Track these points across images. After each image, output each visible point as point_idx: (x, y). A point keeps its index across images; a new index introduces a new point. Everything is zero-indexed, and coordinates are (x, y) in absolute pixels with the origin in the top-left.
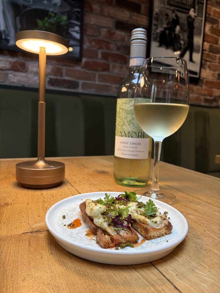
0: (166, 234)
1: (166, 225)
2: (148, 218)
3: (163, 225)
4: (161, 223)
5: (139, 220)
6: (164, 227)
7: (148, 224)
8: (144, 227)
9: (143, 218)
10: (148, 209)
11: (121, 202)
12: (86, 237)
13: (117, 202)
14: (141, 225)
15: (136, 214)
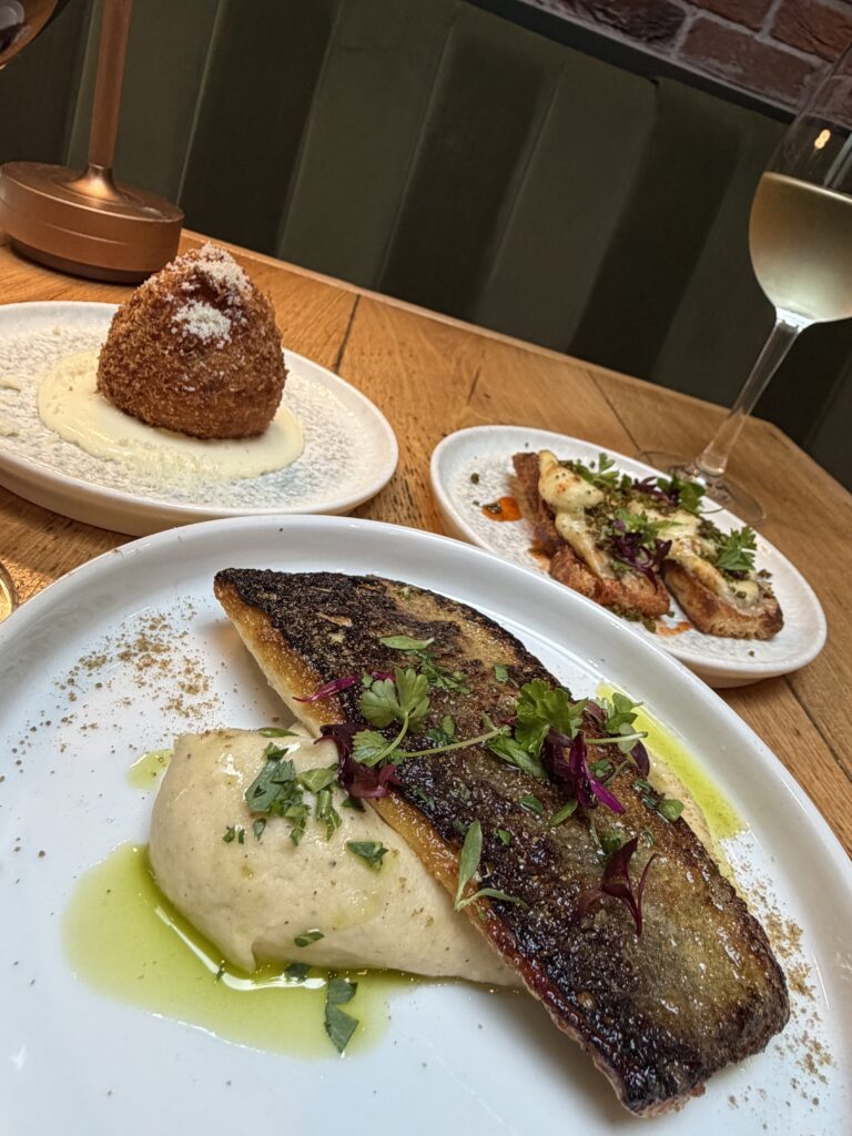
0: (757, 636)
1: (767, 614)
2: (724, 576)
3: (760, 611)
4: (757, 603)
5: (696, 571)
6: (761, 617)
7: (719, 592)
8: (705, 597)
9: (707, 569)
10: (732, 552)
11: (649, 499)
12: (529, 555)
13: (638, 494)
14: (695, 586)
15: (688, 552)
